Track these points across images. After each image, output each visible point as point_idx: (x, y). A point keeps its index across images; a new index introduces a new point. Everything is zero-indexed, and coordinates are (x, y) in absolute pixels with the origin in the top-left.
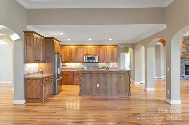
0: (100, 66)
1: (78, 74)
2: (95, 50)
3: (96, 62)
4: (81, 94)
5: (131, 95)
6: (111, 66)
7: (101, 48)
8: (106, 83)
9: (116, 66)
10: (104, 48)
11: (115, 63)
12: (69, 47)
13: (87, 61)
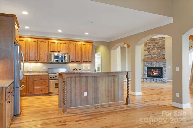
0: (70, 68)
1: (41, 79)
2: (65, 46)
3: (65, 63)
4: (66, 109)
5: (129, 103)
6: (84, 68)
7: (73, 45)
8: (97, 90)
9: (89, 68)
10: (76, 44)
11: (88, 64)
12: (25, 39)
13: (52, 61)
